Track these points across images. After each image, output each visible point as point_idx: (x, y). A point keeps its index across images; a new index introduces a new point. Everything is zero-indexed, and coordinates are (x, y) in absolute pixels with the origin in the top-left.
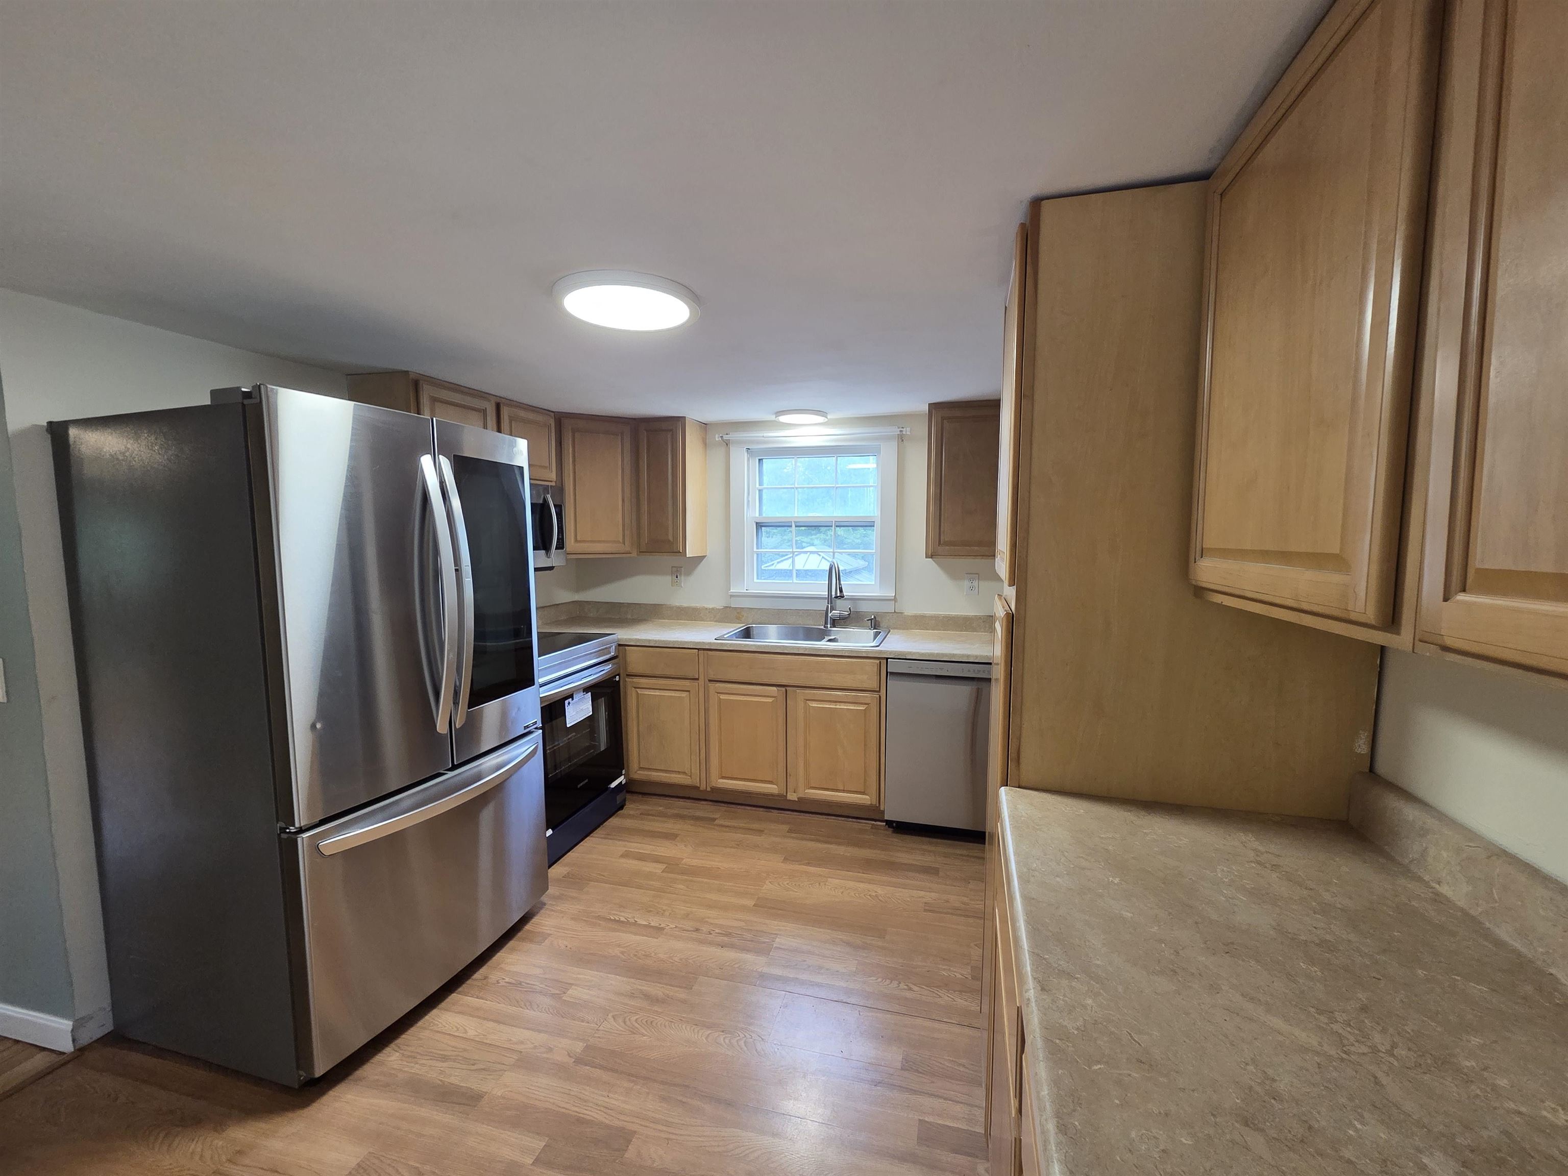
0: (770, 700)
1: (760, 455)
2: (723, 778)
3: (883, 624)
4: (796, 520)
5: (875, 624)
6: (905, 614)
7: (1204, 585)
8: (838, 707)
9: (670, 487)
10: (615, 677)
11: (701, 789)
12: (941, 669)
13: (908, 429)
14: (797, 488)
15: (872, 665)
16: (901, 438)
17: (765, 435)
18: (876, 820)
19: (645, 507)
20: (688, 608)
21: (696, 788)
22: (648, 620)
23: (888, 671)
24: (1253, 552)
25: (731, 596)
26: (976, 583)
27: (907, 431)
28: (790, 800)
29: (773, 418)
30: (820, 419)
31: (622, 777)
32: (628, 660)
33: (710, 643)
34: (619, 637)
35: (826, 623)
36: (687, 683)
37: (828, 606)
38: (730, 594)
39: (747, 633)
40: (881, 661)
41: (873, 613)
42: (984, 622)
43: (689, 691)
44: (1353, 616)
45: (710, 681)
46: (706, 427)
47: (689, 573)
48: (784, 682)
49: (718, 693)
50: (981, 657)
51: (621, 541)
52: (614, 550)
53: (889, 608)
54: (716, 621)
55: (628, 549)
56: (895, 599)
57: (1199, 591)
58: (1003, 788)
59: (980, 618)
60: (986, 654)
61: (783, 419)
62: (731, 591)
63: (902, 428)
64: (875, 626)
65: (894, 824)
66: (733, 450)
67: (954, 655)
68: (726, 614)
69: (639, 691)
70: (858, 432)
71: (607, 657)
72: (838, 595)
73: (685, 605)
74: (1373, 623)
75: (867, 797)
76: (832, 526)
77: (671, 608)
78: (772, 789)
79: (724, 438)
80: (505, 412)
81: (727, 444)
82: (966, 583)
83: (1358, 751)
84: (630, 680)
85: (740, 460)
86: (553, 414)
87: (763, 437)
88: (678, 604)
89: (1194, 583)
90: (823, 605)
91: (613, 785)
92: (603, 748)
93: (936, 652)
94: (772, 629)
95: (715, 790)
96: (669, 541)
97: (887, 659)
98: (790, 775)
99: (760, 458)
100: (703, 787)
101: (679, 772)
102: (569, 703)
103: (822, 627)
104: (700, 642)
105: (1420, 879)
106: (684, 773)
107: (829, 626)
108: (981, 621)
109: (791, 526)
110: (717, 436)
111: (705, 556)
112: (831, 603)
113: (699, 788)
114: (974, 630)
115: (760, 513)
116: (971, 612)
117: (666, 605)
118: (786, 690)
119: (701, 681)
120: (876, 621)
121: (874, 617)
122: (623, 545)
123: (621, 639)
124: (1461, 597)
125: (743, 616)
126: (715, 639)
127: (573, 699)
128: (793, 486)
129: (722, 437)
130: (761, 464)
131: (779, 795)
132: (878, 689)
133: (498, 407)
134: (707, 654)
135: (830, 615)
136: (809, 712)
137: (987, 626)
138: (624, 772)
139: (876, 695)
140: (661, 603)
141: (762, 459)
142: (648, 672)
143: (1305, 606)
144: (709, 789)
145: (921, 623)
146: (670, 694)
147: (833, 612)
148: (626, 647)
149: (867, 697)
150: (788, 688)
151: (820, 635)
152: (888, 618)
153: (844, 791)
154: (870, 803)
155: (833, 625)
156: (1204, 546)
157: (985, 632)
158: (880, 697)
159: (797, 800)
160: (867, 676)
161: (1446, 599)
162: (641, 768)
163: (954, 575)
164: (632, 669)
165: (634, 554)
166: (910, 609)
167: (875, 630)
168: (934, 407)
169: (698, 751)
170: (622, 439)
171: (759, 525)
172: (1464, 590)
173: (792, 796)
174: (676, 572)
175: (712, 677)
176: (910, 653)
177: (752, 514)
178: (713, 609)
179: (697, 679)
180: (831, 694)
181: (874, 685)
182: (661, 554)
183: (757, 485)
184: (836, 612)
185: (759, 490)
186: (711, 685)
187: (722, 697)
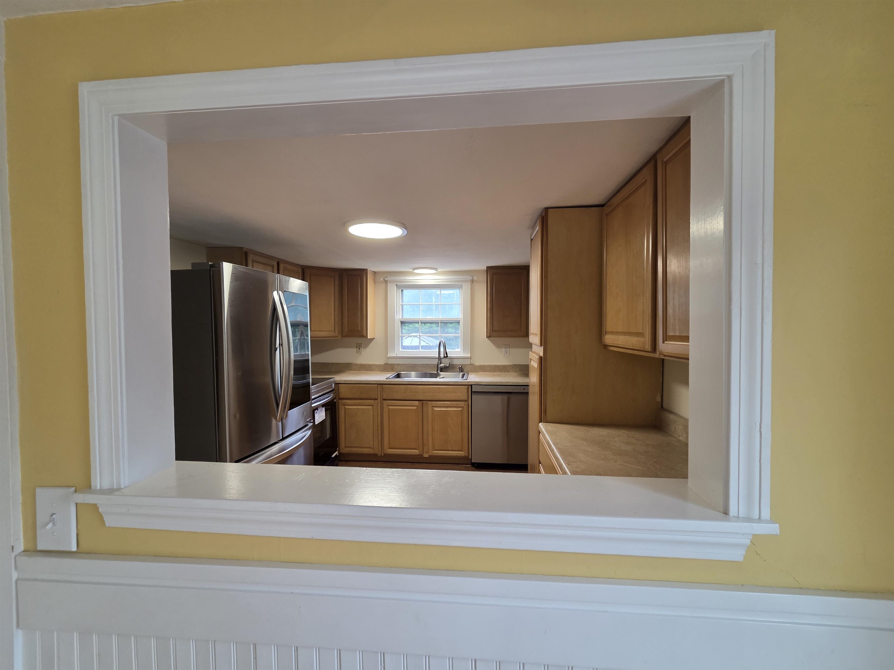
0: (415, 408)
1: (402, 287)
2: (391, 448)
3: (465, 370)
4: (421, 320)
5: (461, 370)
6: (476, 365)
7: (607, 344)
8: (448, 409)
9: (359, 303)
10: (334, 400)
11: (379, 455)
12: (497, 389)
13: (476, 277)
14: (421, 304)
15: (464, 389)
16: (472, 281)
17: (406, 278)
18: (466, 464)
19: (346, 314)
20: (366, 365)
21: (376, 455)
22: (344, 372)
23: (473, 391)
24: (621, 332)
25: (388, 358)
26: (508, 349)
27: (475, 278)
28: (425, 457)
29: (412, 270)
30: (434, 271)
31: (337, 452)
32: (340, 391)
33: (384, 381)
34: (336, 379)
35: (438, 370)
36: (372, 401)
37: (438, 362)
38: (388, 357)
39: (398, 376)
40: (469, 386)
41: (460, 365)
42: (512, 367)
43: (373, 406)
44: (646, 350)
45: (383, 400)
46: (375, 274)
47: (366, 346)
48: (422, 398)
49: (388, 406)
50: (515, 383)
51: (333, 330)
52: (329, 335)
53: (468, 362)
54: (380, 371)
55: (336, 335)
56: (470, 358)
57: (606, 346)
58: (540, 423)
59: (510, 366)
60: (516, 381)
61: (416, 271)
62: (388, 355)
63: (473, 276)
64: (461, 371)
65: (476, 465)
66: (389, 285)
67: (502, 382)
68: (386, 367)
69: (346, 407)
70: (452, 278)
71: (331, 389)
72: (445, 356)
73: (364, 363)
74: (650, 350)
75: (463, 452)
76: (439, 323)
77: (356, 365)
78: (416, 452)
79: (385, 279)
80: (281, 266)
81: (386, 282)
82: (503, 350)
83: (658, 400)
84: (341, 401)
85: (393, 290)
86: (300, 266)
87: (405, 279)
88: (360, 363)
89: (604, 343)
90: (436, 362)
91: (333, 456)
92: (328, 437)
93: (494, 381)
94: (413, 373)
95: (386, 455)
96: (359, 330)
97: (471, 385)
98: (425, 445)
99: (402, 289)
100: (379, 454)
101: (367, 448)
102: (316, 412)
103: (436, 372)
104: (379, 381)
105: (675, 437)
106: (370, 448)
107: (439, 371)
108: (511, 367)
109: (419, 323)
110: (381, 278)
111: (374, 338)
112: (440, 360)
113: (378, 454)
114: (508, 372)
115: (402, 316)
116: (506, 363)
117: (353, 363)
118: (423, 403)
119: (379, 400)
120: (462, 368)
121: (461, 366)
122: (334, 333)
123: (337, 381)
124: (666, 342)
125: (394, 368)
126: (386, 379)
127: (318, 411)
128: (419, 304)
129: (384, 279)
130: (402, 292)
131: (419, 455)
132: (467, 400)
133: (278, 264)
134: (382, 386)
135: (439, 366)
136: (434, 413)
137: (514, 369)
138: (338, 449)
139: (466, 403)
140: (350, 362)
141: (403, 290)
142: (351, 397)
143: (635, 348)
144: (383, 455)
145: (483, 369)
146: (363, 408)
147: (441, 364)
148: (339, 385)
149: (462, 404)
150: (424, 402)
151: (436, 376)
152: (467, 367)
153: (452, 450)
154: (464, 455)
155: (441, 371)
156: (607, 331)
157: (513, 372)
158: (468, 404)
159: (428, 457)
160: (463, 394)
161: (663, 343)
162: (346, 447)
163: (498, 346)
164: (341, 396)
165: (339, 337)
166: (478, 363)
167: (462, 373)
168: (489, 268)
169: (377, 436)
170: (334, 280)
171: (402, 323)
172: (666, 341)
173: (426, 455)
174: (359, 346)
175: (385, 397)
176: (482, 382)
177: (399, 317)
178: (379, 365)
179: (377, 399)
180: (445, 403)
181: (465, 398)
182: (354, 337)
183: (401, 303)
184: (442, 365)
185: (402, 305)
186: (384, 402)
187: (390, 407)
